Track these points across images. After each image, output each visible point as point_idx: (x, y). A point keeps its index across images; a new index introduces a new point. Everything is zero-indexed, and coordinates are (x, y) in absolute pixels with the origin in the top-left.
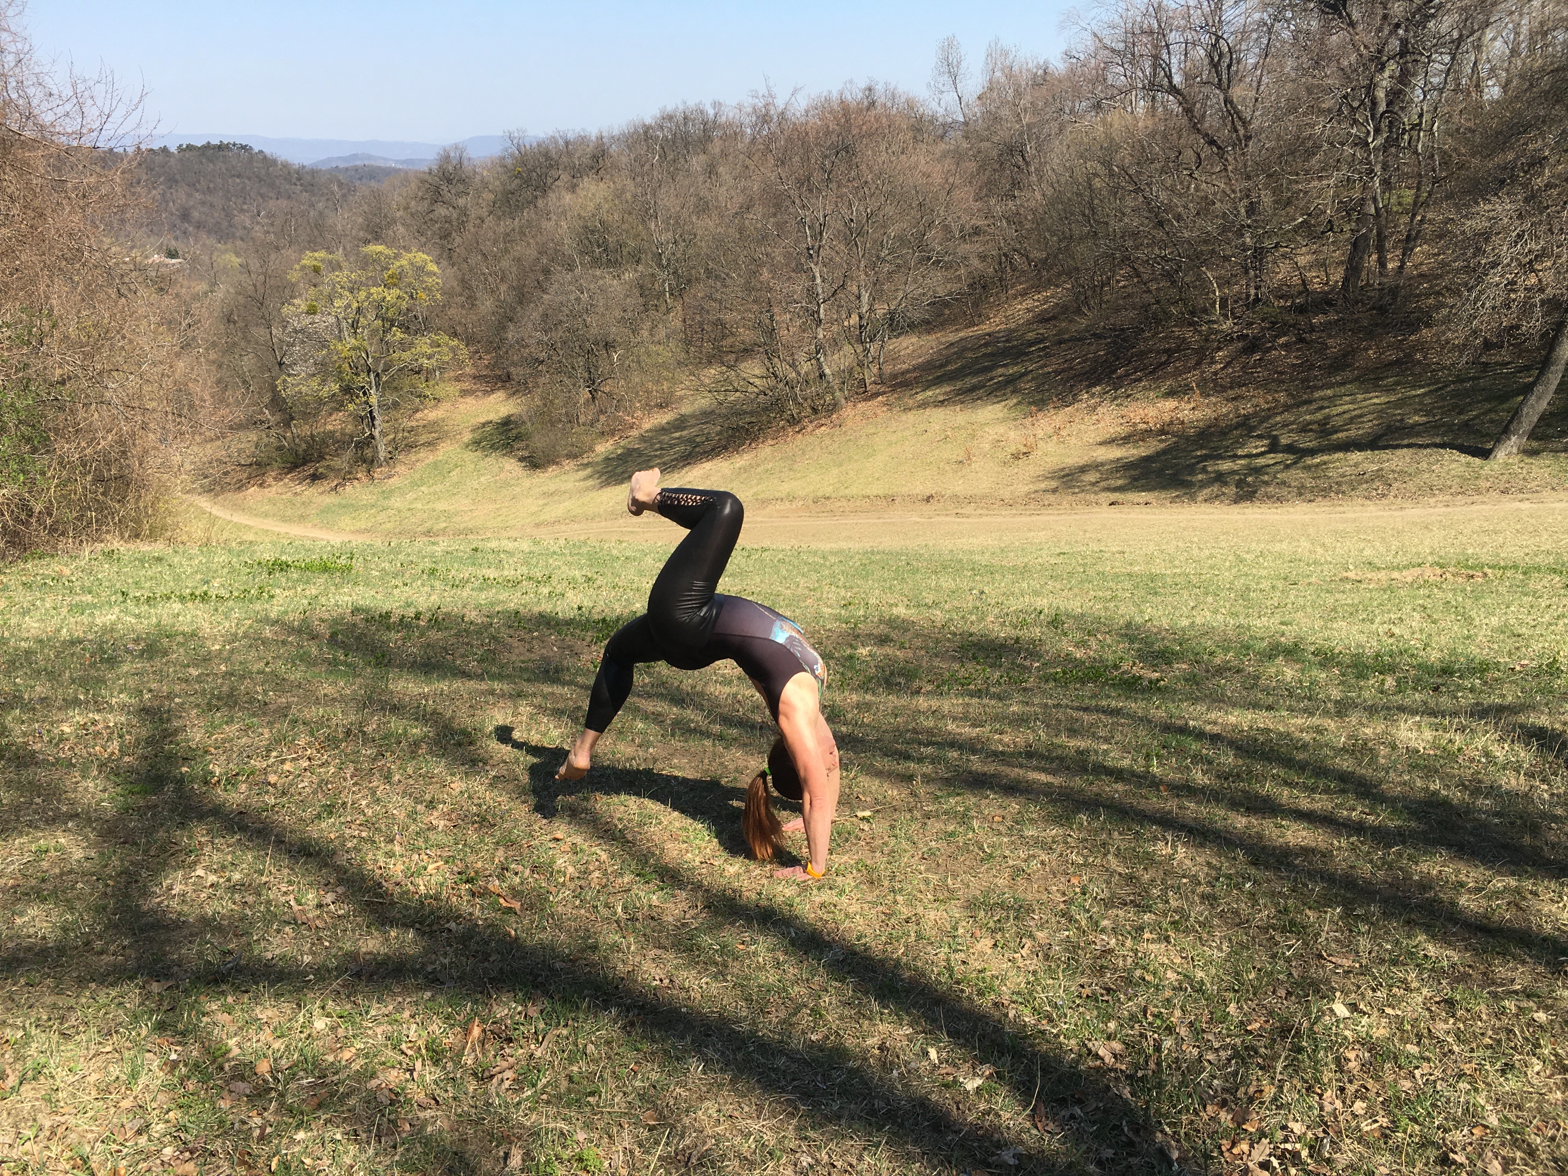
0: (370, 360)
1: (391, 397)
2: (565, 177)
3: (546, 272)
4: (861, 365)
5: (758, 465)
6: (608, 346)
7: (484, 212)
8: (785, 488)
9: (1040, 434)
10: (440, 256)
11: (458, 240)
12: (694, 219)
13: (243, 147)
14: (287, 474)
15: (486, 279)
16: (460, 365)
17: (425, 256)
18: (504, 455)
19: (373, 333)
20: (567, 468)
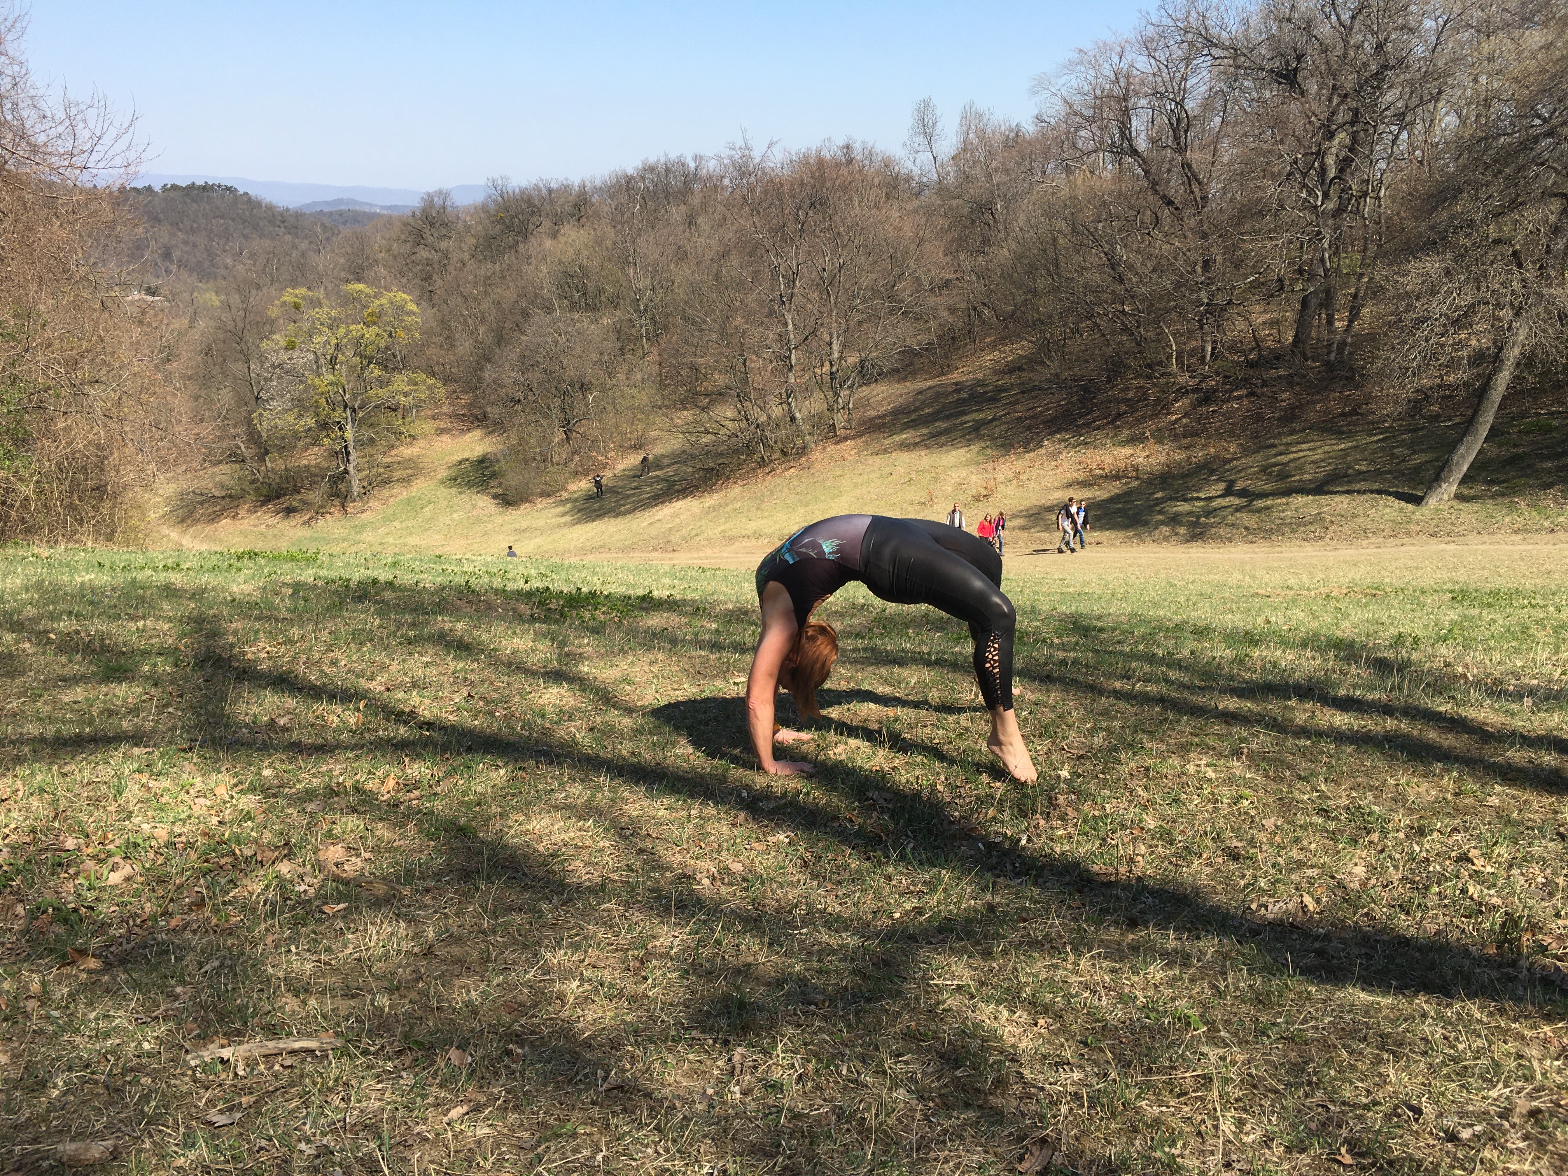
0: (347, 396)
1: (367, 433)
2: (547, 224)
3: (525, 314)
4: (830, 409)
5: (727, 505)
6: (584, 388)
7: (467, 256)
8: (752, 526)
9: (1001, 477)
10: (421, 297)
11: (440, 283)
12: (672, 266)
13: (228, 189)
14: (262, 506)
15: (465, 321)
16: (437, 403)
17: (405, 296)
18: (478, 492)
19: (352, 368)
20: (540, 506)
